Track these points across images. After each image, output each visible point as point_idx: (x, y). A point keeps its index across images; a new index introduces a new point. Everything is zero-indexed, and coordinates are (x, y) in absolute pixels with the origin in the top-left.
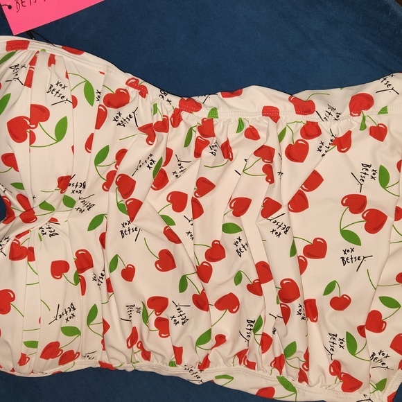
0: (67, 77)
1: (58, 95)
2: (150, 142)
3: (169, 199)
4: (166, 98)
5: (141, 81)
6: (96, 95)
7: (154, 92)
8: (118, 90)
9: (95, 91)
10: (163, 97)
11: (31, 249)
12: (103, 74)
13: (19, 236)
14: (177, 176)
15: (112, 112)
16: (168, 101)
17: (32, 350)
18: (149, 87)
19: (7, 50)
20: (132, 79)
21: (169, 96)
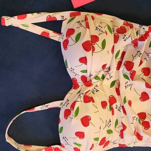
0: (101, 23)
1: (100, 30)
2: (135, 47)
3: (143, 71)
4: (142, 27)
5: (129, 22)
6: (112, 30)
7: (136, 26)
8: (121, 27)
9: (112, 29)
10: (141, 27)
11: (92, 98)
12: (112, 21)
13: (87, 92)
14: (146, 60)
15: (121, 36)
16: (143, 28)
17: (96, 142)
18: (134, 24)
19: (70, 17)
20: (125, 22)
21: (144, 27)
